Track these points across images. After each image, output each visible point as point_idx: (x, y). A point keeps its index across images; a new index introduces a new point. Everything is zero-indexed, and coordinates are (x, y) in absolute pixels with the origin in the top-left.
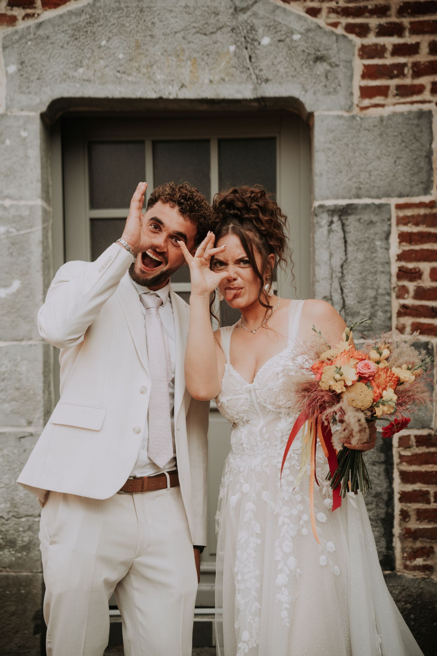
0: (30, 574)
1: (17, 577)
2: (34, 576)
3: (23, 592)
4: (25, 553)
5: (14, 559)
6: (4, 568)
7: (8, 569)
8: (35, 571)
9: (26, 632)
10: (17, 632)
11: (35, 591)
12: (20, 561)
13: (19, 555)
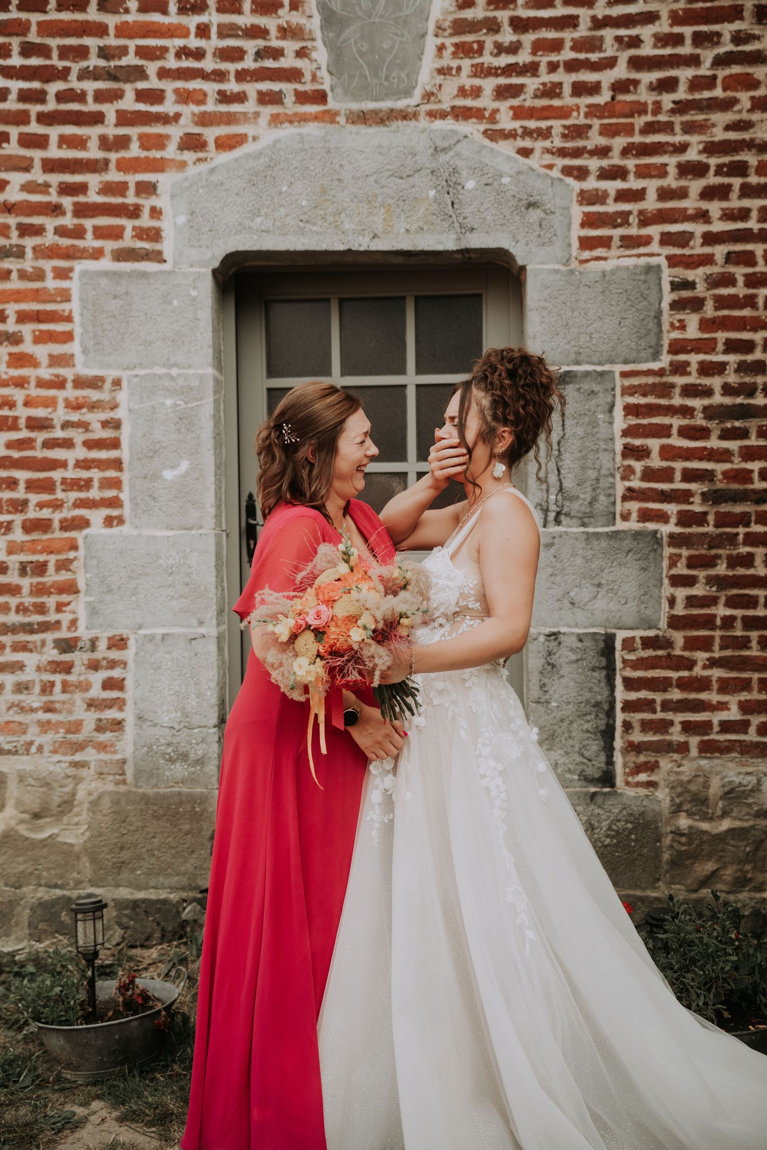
0: (205, 790)
1: (190, 794)
2: (209, 793)
3: (197, 809)
4: (198, 768)
5: (186, 774)
6: (177, 783)
7: (181, 785)
8: (210, 787)
9: (202, 852)
10: (193, 852)
11: (211, 809)
12: (194, 776)
13: (193, 769)
